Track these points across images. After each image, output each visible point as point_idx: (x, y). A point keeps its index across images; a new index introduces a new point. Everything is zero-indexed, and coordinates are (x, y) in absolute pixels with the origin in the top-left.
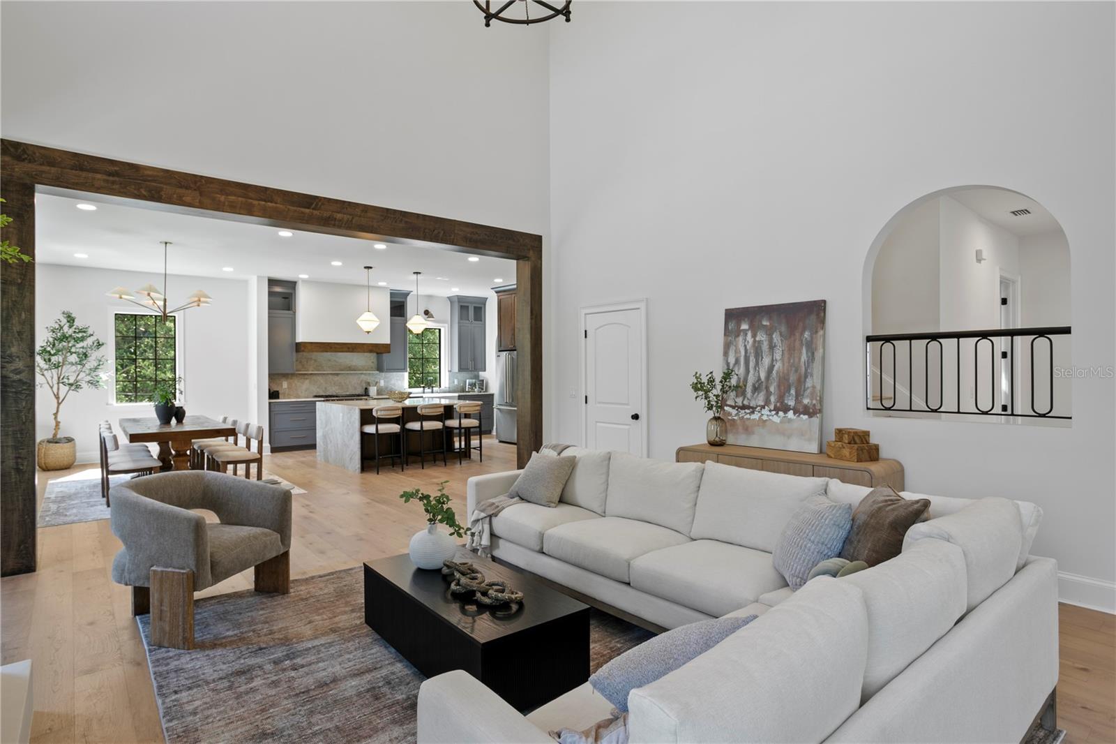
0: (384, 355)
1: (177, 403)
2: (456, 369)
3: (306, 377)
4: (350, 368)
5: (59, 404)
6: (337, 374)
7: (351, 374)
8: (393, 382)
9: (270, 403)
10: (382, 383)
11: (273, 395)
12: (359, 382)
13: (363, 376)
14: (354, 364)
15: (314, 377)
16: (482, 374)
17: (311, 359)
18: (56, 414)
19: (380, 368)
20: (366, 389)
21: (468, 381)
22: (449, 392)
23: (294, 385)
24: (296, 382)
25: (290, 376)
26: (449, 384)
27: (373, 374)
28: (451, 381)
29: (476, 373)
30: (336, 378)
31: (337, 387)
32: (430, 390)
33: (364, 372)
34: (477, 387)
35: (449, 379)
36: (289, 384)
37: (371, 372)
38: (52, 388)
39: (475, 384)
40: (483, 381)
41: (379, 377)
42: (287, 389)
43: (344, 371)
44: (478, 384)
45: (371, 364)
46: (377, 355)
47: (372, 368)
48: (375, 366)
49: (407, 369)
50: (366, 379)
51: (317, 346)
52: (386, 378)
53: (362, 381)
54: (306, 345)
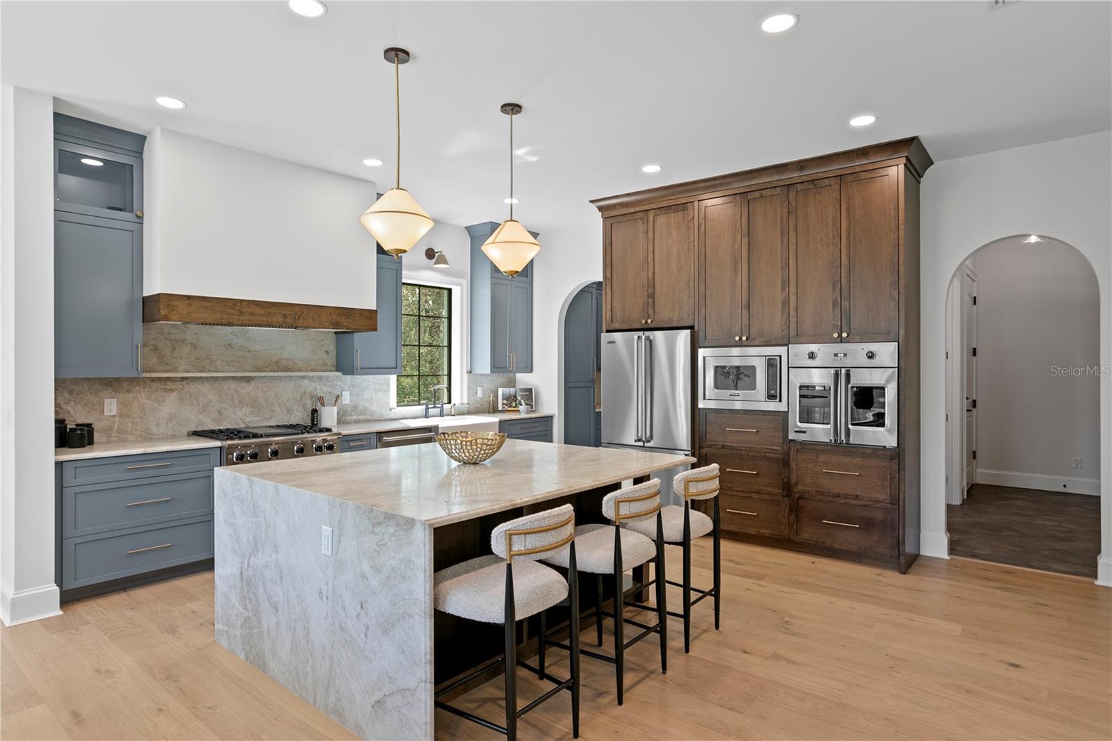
0: (355, 334)
3: (170, 385)
4: (278, 366)
6: (249, 379)
7: (280, 378)
8: (366, 395)
9: (59, 465)
10: (346, 399)
11: (69, 436)
12: (298, 397)
13: (306, 382)
14: (286, 355)
15: (192, 387)
16: (523, 379)
17: (184, 340)
19: (344, 366)
20: (315, 411)
21: (500, 391)
22: (469, 413)
23: (135, 404)
24: (141, 398)
25: (125, 384)
26: (469, 397)
27: (327, 378)
28: (472, 391)
29: (511, 375)
30: (246, 389)
31: (245, 411)
32: (437, 411)
33: (311, 374)
34: (523, 404)
35: (469, 388)
36: (123, 405)
37: (322, 374)
39: (515, 397)
40: (531, 389)
41: (338, 383)
42: (117, 419)
43: (265, 371)
44: (521, 396)
45: (324, 356)
46: (336, 333)
47: (326, 364)
48: (331, 360)
49: (396, 368)
50: (310, 389)
51: (206, 308)
52: (353, 385)
53: (304, 394)
54: (176, 303)
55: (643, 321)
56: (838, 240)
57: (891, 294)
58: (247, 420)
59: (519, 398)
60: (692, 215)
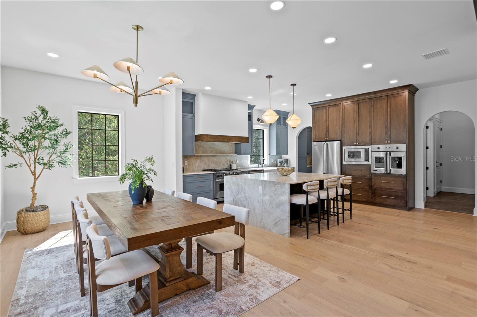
0: (241, 144)
2: (274, 152)
3: (198, 158)
4: (222, 153)
5: (35, 179)
7: (222, 156)
8: (243, 161)
9: (183, 176)
10: (238, 162)
12: (226, 161)
13: (228, 157)
14: (223, 150)
15: (203, 158)
16: (285, 157)
17: (201, 146)
18: (33, 188)
19: (238, 152)
20: (231, 165)
21: (278, 160)
22: (269, 167)
23: (191, 163)
24: (192, 161)
25: (189, 157)
26: (269, 162)
27: (233, 156)
28: (270, 160)
29: (281, 155)
30: (214, 159)
31: (214, 164)
33: (229, 155)
35: (269, 159)
36: (189, 162)
37: (232, 155)
38: (29, 167)
40: (288, 160)
41: (236, 158)
42: (187, 166)
43: (218, 154)
44: (285, 162)
45: (232, 150)
46: (235, 143)
47: (232, 152)
48: (234, 151)
49: (251, 153)
50: (229, 159)
51: (211, 137)
52: (239, 158)
53: (227, 160)
54: (205, 136)
55: (325, 139)
56: (387, 114)
57: (403, 130)
58: (215, 167)
59: (284, 162)
60: (340, 107)
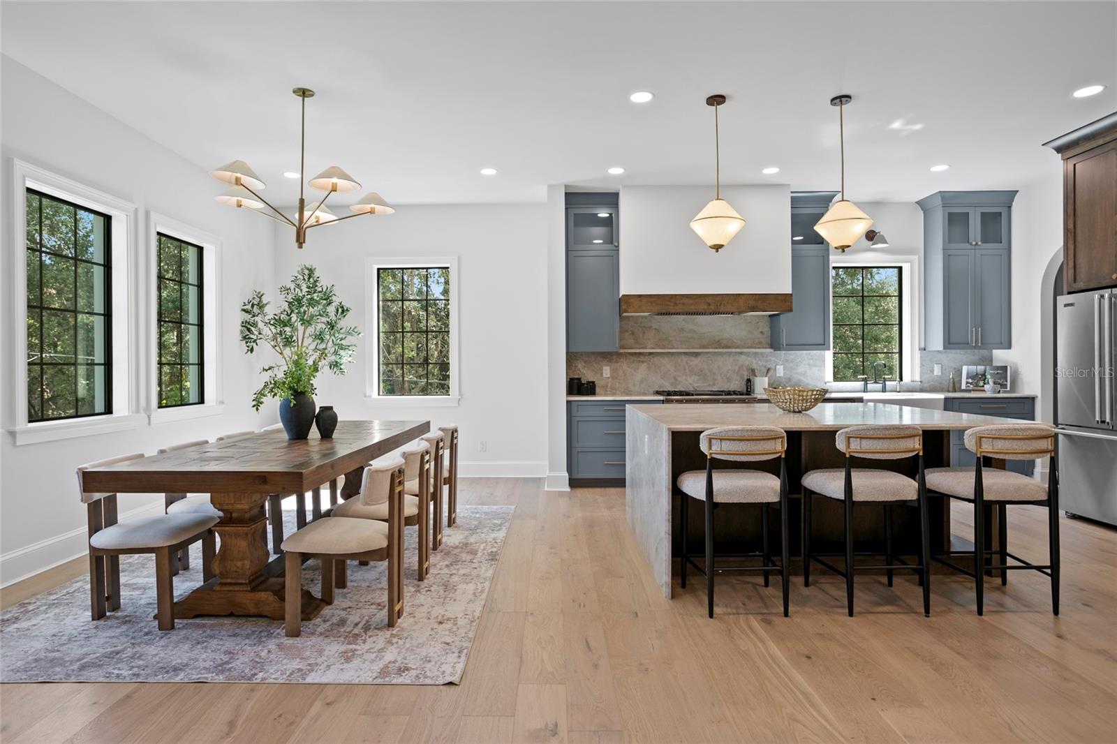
0: (782, 316)
1: (319, 401)
2: (937, 342)
3: (642, 358)
4: (718, 344)
6: (697, 355)
7: (721, 354)
8: (801, 369)
9: (568, 403)
10: (780, 372)
11: (576, 387)
12: (737, 368)
13: (743, 357)
14: (726, 335)
15: (656, 360)
16: (1000, 356)
17: (651, 327)
19: (775, 345)
20: (749, 381)
21: (965, 369)
22: (922, 391)
23: (621, 371)
24: (624, 366)
25: (615, 357)
27: (762, 353)
28: (926, 369)
29: (985, 352)
30: (695, 362)
31: (695, 378)
32: (879, 386)
33: (745, 350)
34: (991, 383)
35: (922, 365)
36: (614, 371)
37: (757, 350)
39: (984, 375)
40: (1005, 368)
41: (773, 359)
42: (610, 380)
43: (709, 348)
44: (991, 374)
45: (760, 335)
46: (770, 316)
47: (761, 343)
48: (765, 339)
49: (824, 345)
50: (747, 363)
52: (787, 361)
53: (741, 367)
54: (632, 300)
58: (696, 385)
59: (988, 377)
